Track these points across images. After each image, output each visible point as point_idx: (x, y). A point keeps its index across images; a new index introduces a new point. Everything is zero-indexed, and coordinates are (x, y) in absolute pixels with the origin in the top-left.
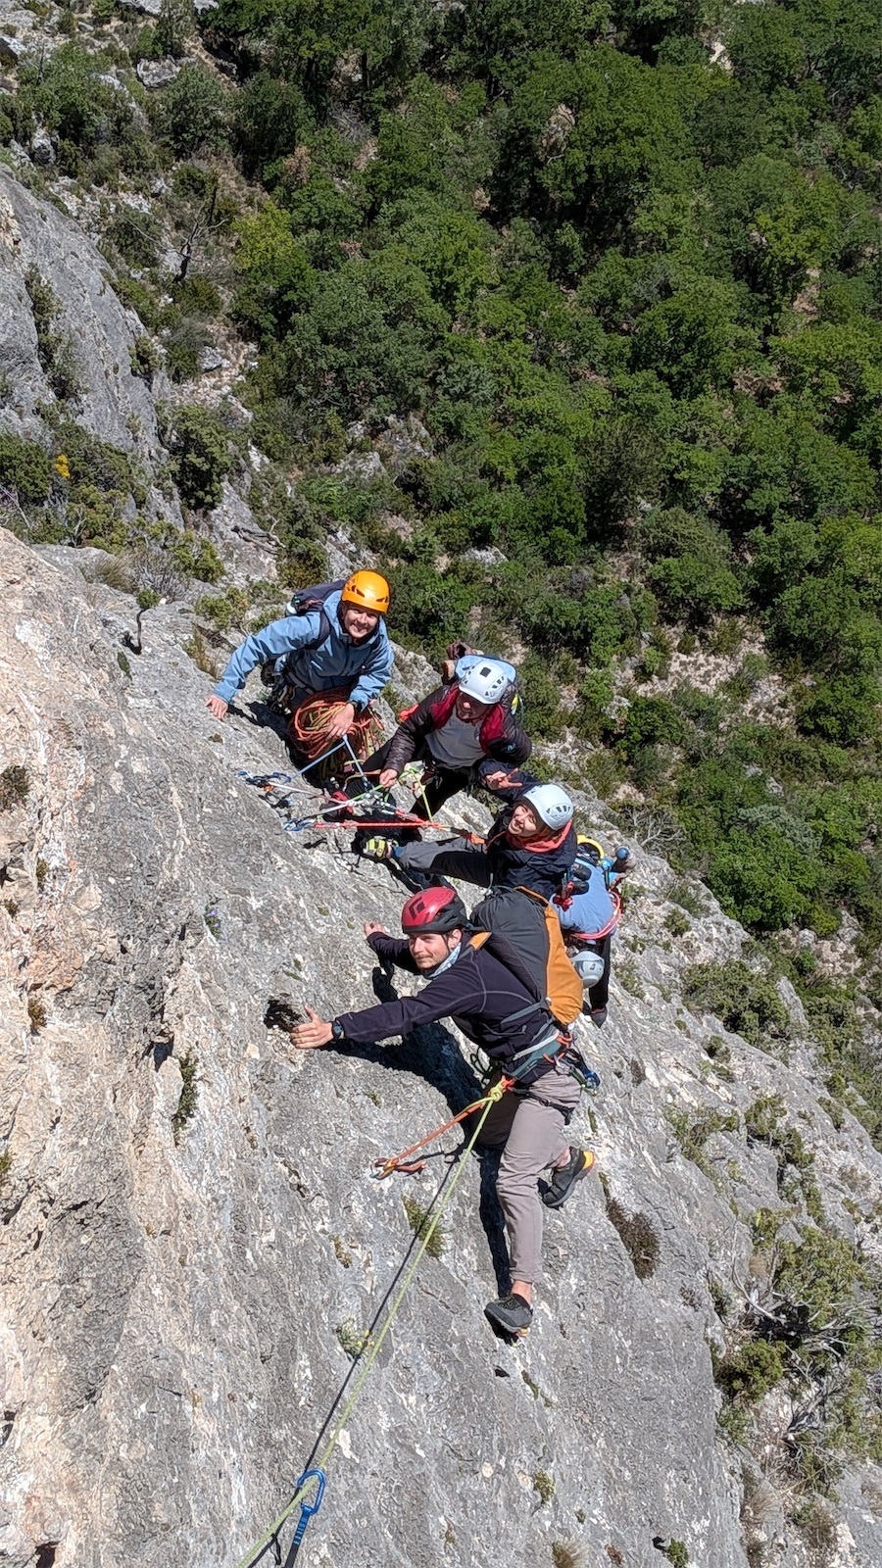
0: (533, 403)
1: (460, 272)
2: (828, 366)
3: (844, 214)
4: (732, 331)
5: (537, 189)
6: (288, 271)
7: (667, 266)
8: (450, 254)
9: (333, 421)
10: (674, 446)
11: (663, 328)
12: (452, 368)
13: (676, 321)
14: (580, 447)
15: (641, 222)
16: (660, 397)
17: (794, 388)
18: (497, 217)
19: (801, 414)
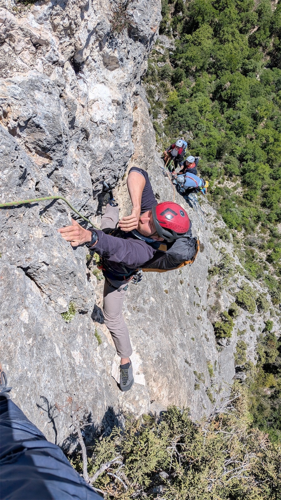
0: (211, 133)
1: (204, 108)
2: (263, 136)
3: (273, 110)
4: (248, 127)
5: (221, 96)
6: (175, 103)
7: (240, 113)
8: (203, 105)
9: (178, 130)
10: (234, 145)
11: (237, 124)
12: (199, 125)
13: (240, 123)
14: (218, 143)
15: (238, 105)
16: (234, 136)
17: (256, 139)
18: (213, 99)
19: (257, 144)
